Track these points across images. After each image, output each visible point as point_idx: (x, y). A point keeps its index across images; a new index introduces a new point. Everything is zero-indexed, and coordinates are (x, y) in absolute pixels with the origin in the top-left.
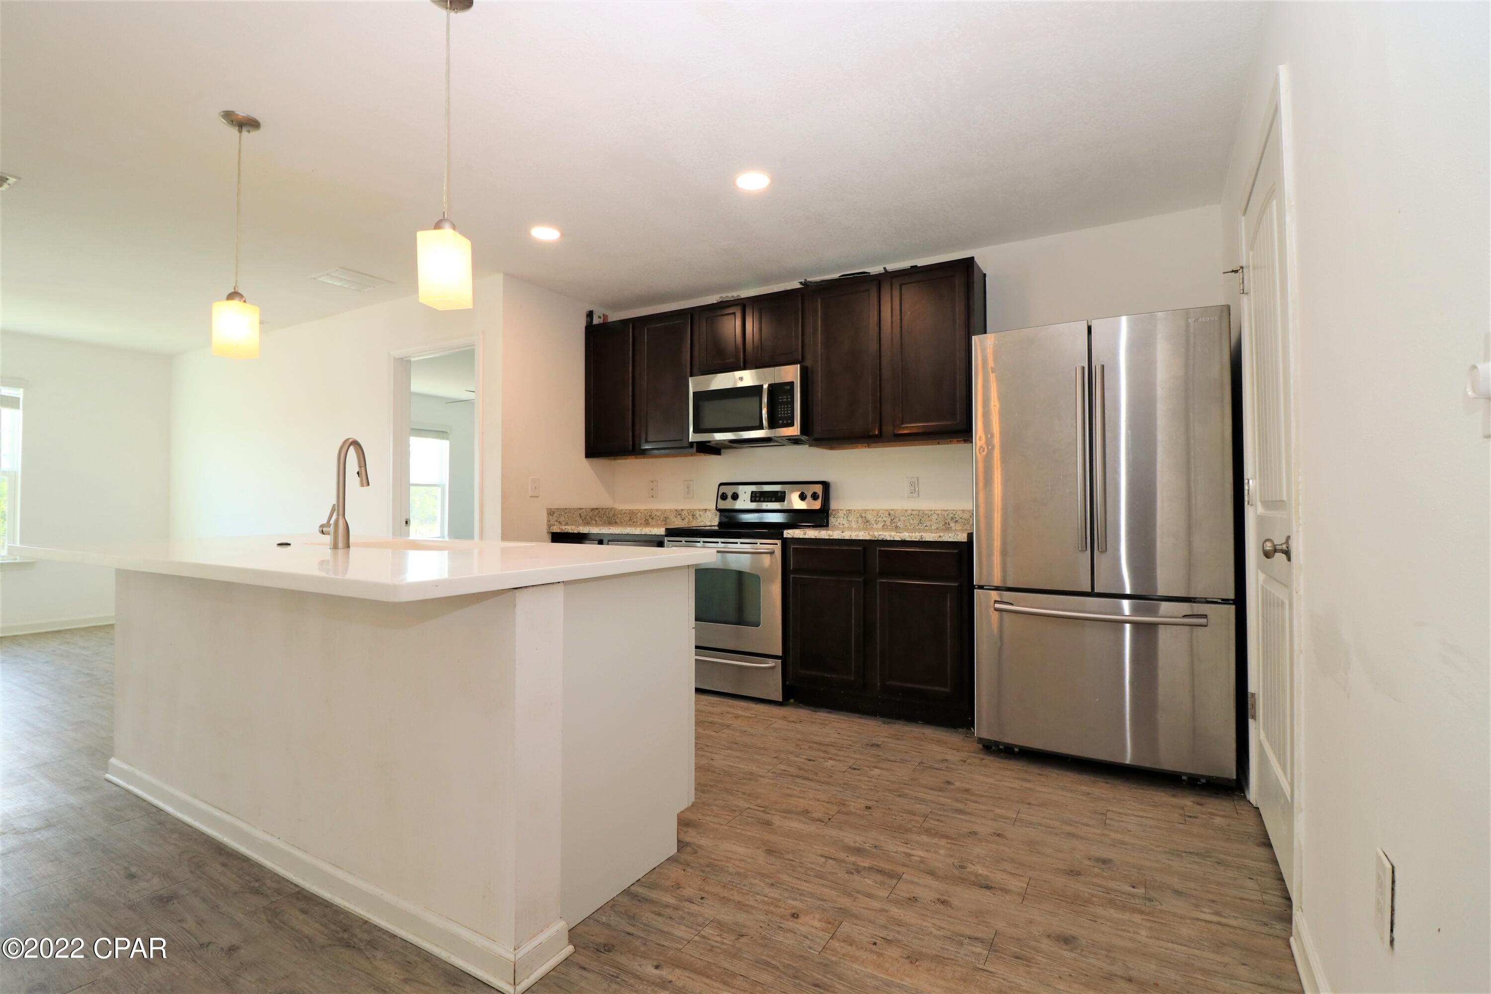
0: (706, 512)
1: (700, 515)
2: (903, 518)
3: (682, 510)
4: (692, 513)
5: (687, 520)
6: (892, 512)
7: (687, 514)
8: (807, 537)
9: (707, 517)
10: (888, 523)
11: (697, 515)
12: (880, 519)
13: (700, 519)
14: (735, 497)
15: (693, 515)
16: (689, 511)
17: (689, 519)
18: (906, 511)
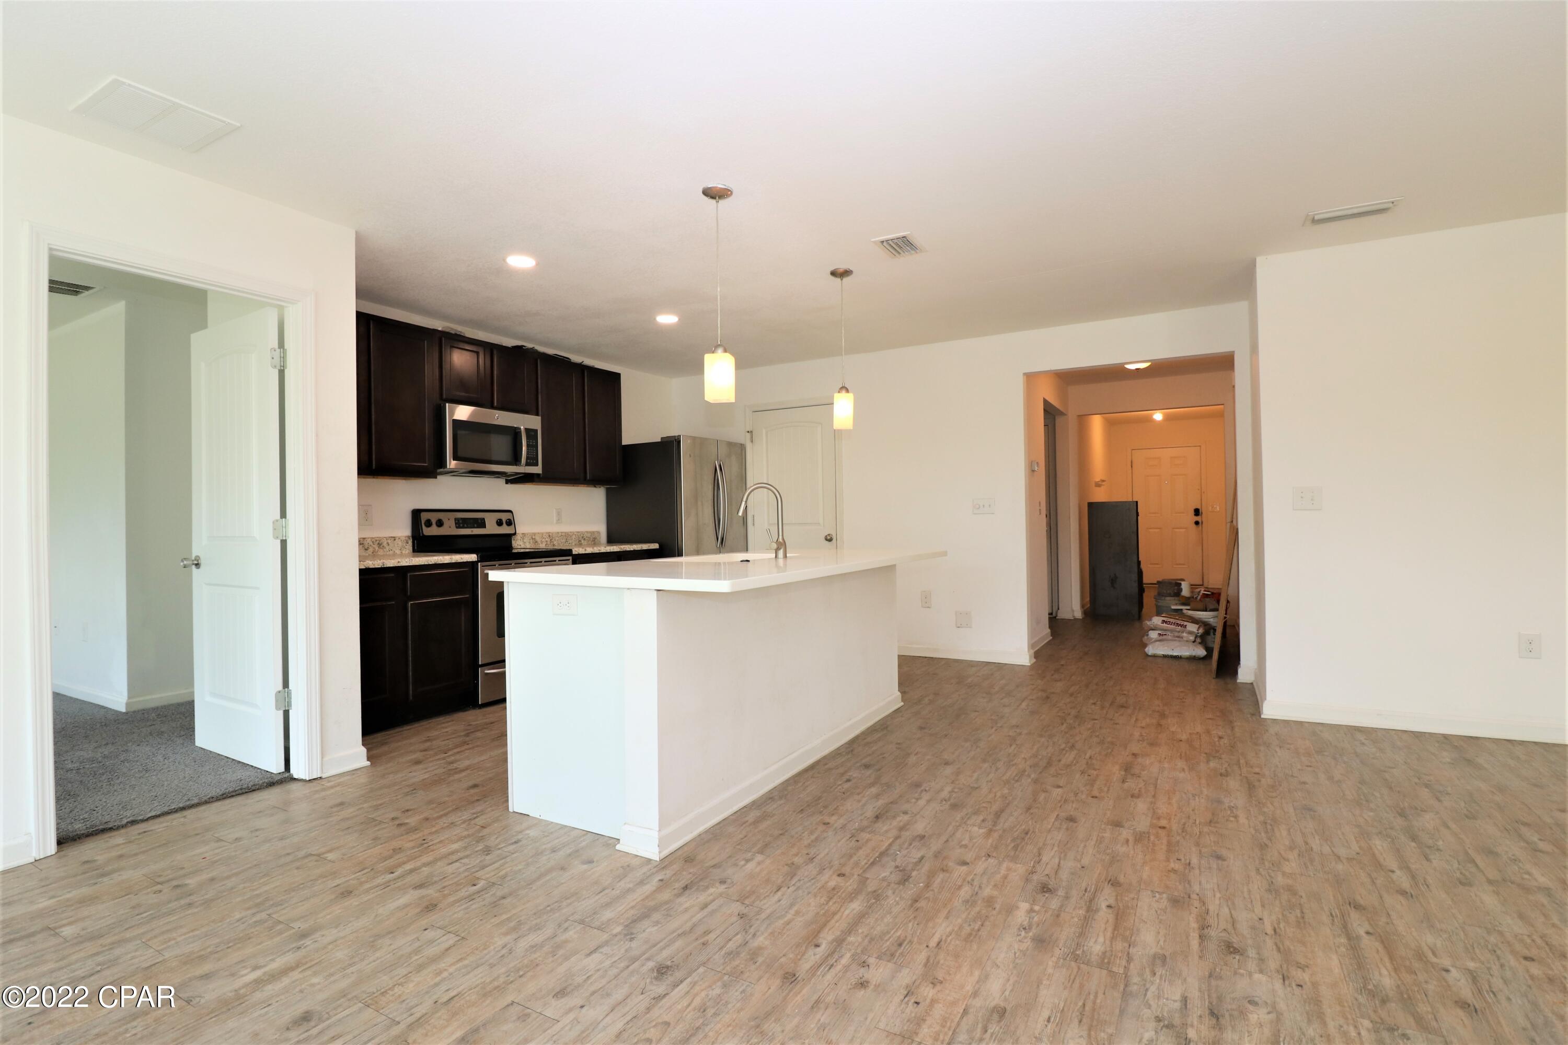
0: (395, 540)
1: (388, 543)
2: (557, 538)
3: (364, 539)
4: (378, 542)
5: (371, 550)
6: (551, 534)
7: (371, 543)
8: (587, 552)
9: (396, 545)
10: (549, 543)
11: (385, 544)
12: (544, 540)
13: (387, 548)
14: (440, 523)
15: (379, 544)
16: (374, 540)
17: (374, 548)
18: (558, 533)
